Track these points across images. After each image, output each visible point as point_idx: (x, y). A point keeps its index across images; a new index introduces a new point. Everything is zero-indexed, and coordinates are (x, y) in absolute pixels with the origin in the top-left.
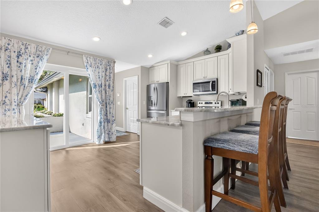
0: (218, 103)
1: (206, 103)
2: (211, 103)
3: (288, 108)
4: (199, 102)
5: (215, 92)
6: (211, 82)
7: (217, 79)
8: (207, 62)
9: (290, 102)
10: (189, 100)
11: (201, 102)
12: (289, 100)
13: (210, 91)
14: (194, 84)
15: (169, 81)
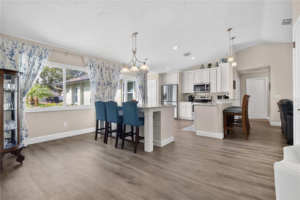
0: (209, 97)
1: (201, 97)
2: (205, 97)
3: (249, 100)
4: (196, 97)
5: (209, 91)
6: (206, 85)
7: (210, 84)
8: (203, 73)
9: (250, 97)
10: (191, 96)
11: (198, 97)
12: (249, 96)
13: (205, 90)
14: (194, 86)
15: (178, 84)
